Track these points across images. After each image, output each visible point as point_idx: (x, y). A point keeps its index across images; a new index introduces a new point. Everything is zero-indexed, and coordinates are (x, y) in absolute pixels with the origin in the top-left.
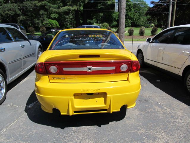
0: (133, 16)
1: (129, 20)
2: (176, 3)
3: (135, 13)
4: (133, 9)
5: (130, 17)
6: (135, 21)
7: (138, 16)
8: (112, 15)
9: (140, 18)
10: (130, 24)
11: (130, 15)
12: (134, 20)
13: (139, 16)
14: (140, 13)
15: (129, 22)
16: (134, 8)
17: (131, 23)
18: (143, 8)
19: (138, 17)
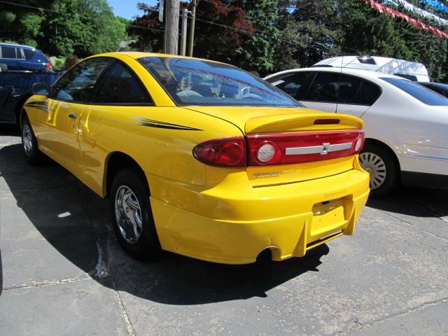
0: (77, 31)
1: (68, 40)
2: (194, 16)
3: (82, 24)
4: (77, 15)
5: (71, 32)
6: (82, 44)
7: (90, 33)
8: (23, 22)
9: (95, 39)
10: (72, 51)
11: (70, 29)
12: (81, 42)
13: (94, 33)
14: (95, 26)
15: (69, 44)
16: (79, 11)
17: (74, 47)
18: (101, 13)
19: (90, 36)
